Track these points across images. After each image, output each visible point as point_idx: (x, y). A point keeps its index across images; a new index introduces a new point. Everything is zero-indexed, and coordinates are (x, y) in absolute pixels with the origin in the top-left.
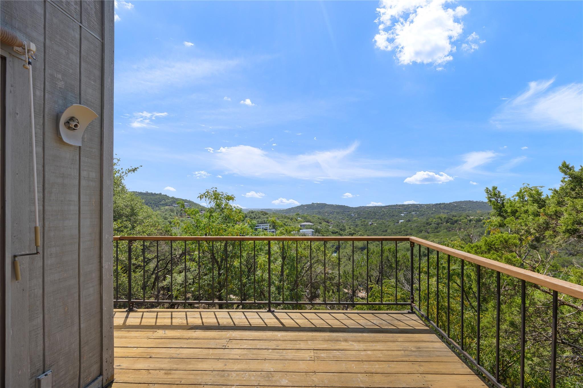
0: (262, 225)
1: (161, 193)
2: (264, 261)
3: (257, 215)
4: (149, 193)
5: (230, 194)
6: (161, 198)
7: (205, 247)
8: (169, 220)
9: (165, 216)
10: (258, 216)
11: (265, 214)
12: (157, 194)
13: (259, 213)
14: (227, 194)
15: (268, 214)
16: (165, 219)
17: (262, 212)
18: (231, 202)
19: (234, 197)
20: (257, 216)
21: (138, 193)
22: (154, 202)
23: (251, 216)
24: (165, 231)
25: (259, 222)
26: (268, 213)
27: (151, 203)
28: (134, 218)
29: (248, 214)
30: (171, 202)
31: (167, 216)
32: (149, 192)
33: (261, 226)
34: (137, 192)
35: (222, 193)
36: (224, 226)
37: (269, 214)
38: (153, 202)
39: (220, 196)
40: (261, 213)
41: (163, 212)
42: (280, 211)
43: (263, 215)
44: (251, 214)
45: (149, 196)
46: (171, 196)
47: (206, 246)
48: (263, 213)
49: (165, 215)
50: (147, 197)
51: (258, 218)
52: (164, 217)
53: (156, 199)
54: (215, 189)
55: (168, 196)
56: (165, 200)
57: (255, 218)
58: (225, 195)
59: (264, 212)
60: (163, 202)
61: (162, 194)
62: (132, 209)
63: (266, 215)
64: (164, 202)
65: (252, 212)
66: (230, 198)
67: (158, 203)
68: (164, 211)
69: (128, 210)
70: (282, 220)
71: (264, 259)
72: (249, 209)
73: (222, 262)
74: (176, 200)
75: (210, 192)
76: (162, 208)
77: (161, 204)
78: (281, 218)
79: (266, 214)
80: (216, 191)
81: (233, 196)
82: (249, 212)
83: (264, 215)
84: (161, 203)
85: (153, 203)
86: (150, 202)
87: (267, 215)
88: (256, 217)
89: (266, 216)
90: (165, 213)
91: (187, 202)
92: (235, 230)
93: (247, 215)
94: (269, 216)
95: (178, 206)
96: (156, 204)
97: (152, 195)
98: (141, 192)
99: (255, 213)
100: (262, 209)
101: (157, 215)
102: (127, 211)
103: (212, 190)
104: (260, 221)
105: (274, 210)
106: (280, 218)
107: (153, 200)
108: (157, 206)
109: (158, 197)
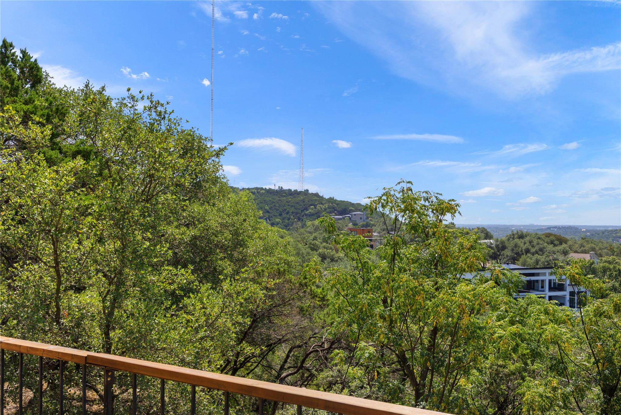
0: (548, 271)
1: (307, 190)
2: (541, 396)
3: (535, 242)
4: (284, 190)
5: (445, 198)
6: (306, 200)
7: (379, 335)
8: (320, 250)
9: (313, 242)
10: (537, 248)
11: (556, 242)
12: (301, 192)
13: (539, 238)
14: (440, 197)
15: (566, 242)
16: (313, 249)
17: (548, 235)
18: (448, 218)
19: (457, 205)
20: (533, 246)
21: (263, 191)
22: (295, 211)
23: (516, 246)
24: (298, 285)
25: (540, 265)
26: (568, 237)
27: (288, 213)
28: (241, 253)
29: (509, 240)
30: (328, 210)
31: (317, 243)
32: (285, 187)
33: (544, 274)
34: (262, 189)
35: (425, 195)
36: (428, 284)
37: (570, 243)
38: (293, 210)
39: (422, 202)
40: (547, 239)
41: (310, 233)
42: (603, 232)
43: (552, 243)
44: (516, 240)
45: (284, 196)
46: (327, 197)
47: (382, 333)
48: (552, 238)
49: (314, 239)
50: (282, 198)
51: (537, 252)
52: (310, 243)
53: (297, 203)
54: (405, 186)
55: (321, 195)
56: (315, 206)
57: (527, 251)
58: (434, 200)
59: (555, 235)
60: (310, 211)
61: (310, 192)
62: (236, 234)
63: (561, 244)
64: (312, 209)
65: (521, 237)
66: (446, 207)
67: (302, 211)
68: (312, 230)
69: (227, 234)
70: (611, 259)
71: (541, 389)
72: (513, 226)
73: (423, 377)
74: (337, 205)
75: (392, 193)
76: (309, 223)
77: (306, 215)
78: (607, 254)
79: (562, 241)
80: (411, 190)
81: (453, 203)
82: (512, 237)
83: (555, 245)
84: (307, 212)
85: (293, 213)
86: (285, 210)
87: (564, 245)
88: (533, 250)
89: (561, 248)
90: (314, 235)
91: (360, 210)
92: (457, 298)
93: (507, 245)
94: (570, 247)
95: (340, 219)
96: (297, 213)
97: (291, 195)
98: (270, 189)
99: (528, 239)
100: (549, 228)
101: (286, 246)
102: (225, 238)
103: (398, 188)
104: (543, 260)
105: (587, 231)
106: (604, 254)
107: (292, 206)
108: (299, 219)
109: (302, 198)
